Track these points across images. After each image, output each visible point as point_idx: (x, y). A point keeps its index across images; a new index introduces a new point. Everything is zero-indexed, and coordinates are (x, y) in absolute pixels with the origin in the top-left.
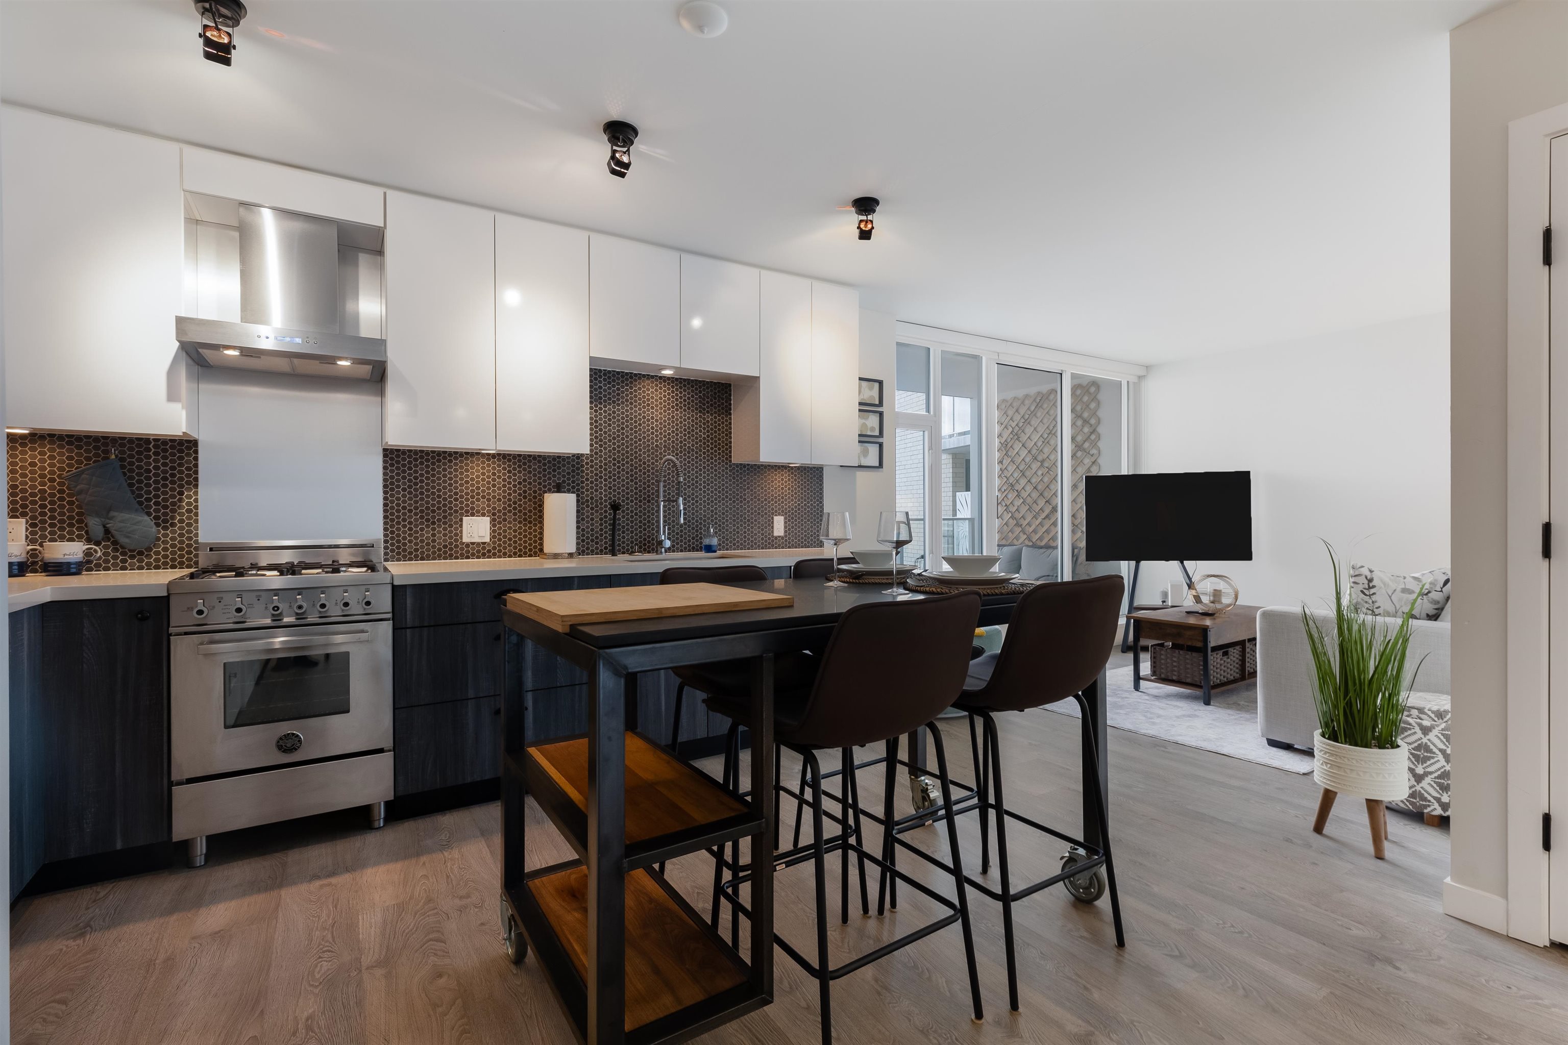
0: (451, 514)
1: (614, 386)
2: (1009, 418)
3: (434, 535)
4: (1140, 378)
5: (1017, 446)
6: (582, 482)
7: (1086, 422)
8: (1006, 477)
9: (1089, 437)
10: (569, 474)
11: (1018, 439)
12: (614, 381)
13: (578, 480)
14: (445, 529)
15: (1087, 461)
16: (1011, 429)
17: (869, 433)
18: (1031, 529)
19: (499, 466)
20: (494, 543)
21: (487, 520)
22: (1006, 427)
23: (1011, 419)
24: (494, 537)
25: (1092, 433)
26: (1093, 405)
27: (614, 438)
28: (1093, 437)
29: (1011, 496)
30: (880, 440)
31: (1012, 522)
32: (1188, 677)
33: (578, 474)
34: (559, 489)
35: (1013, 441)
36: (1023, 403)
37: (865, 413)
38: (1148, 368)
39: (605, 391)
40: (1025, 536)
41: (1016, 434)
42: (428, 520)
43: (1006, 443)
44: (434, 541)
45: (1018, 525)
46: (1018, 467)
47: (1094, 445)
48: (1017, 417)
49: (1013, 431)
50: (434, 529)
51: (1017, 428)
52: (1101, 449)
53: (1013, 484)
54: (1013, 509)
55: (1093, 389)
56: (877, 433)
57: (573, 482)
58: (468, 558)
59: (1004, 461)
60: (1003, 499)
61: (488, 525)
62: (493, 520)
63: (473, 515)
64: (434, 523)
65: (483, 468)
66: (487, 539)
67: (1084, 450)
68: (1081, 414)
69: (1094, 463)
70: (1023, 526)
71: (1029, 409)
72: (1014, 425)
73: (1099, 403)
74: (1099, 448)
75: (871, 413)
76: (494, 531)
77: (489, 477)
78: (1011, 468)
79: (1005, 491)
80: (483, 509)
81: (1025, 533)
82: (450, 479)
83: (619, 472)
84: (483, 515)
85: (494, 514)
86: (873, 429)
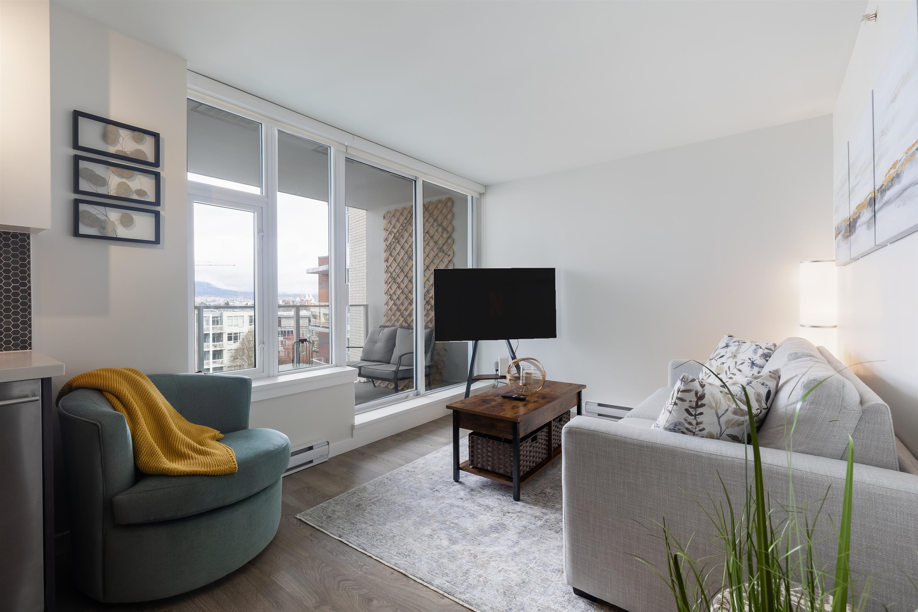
2: (392, 226)
4: (481, 195)
5: (398, 247)
7: (444, 229)
8: (390, 272)
9: (446, 241)
11: (398, 242)
15: (446, 260)
16: (393, 235)
17: (135, 197)
18: (407, 313)
22: (390, 233)
23: (394, 227)
25: (448, 238)
26: (449, 217)
28: (449, 241)
29: (395, 286)
30: (157, 209)
31: (395, 308)
32: (501, 468)
35: (395, 244)
36: (402, 214)
37: (125, 171)
38: (486, 187)
40: (403, 319)
41: (397, 239)
43: (390, 246)
45: (399, 310)
46: (398, 265)
47: (450, 247)
48: (398, 225)
49: (394, 236)
51: (398, 234)
52: (455, 251)
53: (395, 277)
54: (395, 297)
55: (449, 204)
56: (152, 199)
59: (389, 260)
60: (388, 290)
67: (443, 251)
68: (442, 222)
69: (450, 261)
70: (402, 311)
71: (405, 219)
72: (395, 231)
73: (453, 215)
74: (454, 250)
75: (136, 172)
78: (394, 265)
79: (390, 283)
81: (403, 317)
86: (140, 192)
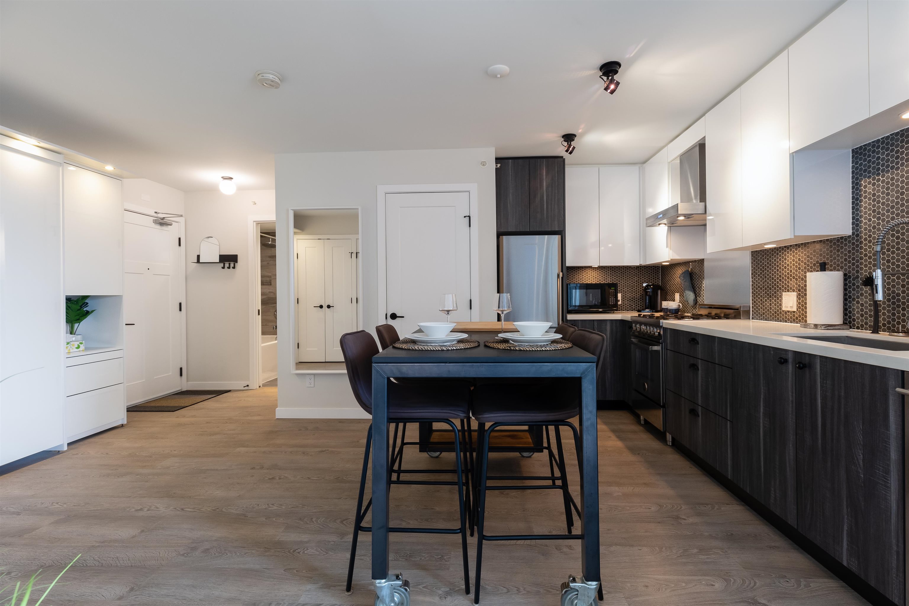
0: (778, 291)
1: (892, 150)
3: (770, 304)
6: (861, 258)
10: (849, 252)
12: (892, 145)
13: (857, 256)
14: (775, 301)
19: (802, 253)
20: (800, 312)
21: (795, 294)
24: (799, 308)
27: (893, 207)
33: (857, 251)
34: (823, 267)
39: (883, 159)
42: (768, 295)
44: (771, 308)
50: (770, 301)
57: (853, 259)
58: (786, 322)
61: (795, 299)
62: (799, 295)
63: (788, 291)
64: (770, 297)
65: (794, 256)
66: (795, 310)
76: (799, 303)
77: (796, 262)
80: (794, 286)
82: (778, 266)
83: (898, 243)
84: (794, 291)
85: (799, 291)
